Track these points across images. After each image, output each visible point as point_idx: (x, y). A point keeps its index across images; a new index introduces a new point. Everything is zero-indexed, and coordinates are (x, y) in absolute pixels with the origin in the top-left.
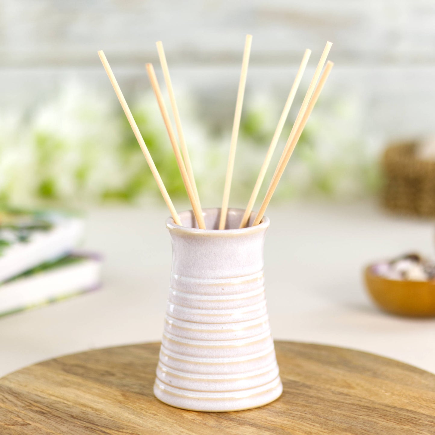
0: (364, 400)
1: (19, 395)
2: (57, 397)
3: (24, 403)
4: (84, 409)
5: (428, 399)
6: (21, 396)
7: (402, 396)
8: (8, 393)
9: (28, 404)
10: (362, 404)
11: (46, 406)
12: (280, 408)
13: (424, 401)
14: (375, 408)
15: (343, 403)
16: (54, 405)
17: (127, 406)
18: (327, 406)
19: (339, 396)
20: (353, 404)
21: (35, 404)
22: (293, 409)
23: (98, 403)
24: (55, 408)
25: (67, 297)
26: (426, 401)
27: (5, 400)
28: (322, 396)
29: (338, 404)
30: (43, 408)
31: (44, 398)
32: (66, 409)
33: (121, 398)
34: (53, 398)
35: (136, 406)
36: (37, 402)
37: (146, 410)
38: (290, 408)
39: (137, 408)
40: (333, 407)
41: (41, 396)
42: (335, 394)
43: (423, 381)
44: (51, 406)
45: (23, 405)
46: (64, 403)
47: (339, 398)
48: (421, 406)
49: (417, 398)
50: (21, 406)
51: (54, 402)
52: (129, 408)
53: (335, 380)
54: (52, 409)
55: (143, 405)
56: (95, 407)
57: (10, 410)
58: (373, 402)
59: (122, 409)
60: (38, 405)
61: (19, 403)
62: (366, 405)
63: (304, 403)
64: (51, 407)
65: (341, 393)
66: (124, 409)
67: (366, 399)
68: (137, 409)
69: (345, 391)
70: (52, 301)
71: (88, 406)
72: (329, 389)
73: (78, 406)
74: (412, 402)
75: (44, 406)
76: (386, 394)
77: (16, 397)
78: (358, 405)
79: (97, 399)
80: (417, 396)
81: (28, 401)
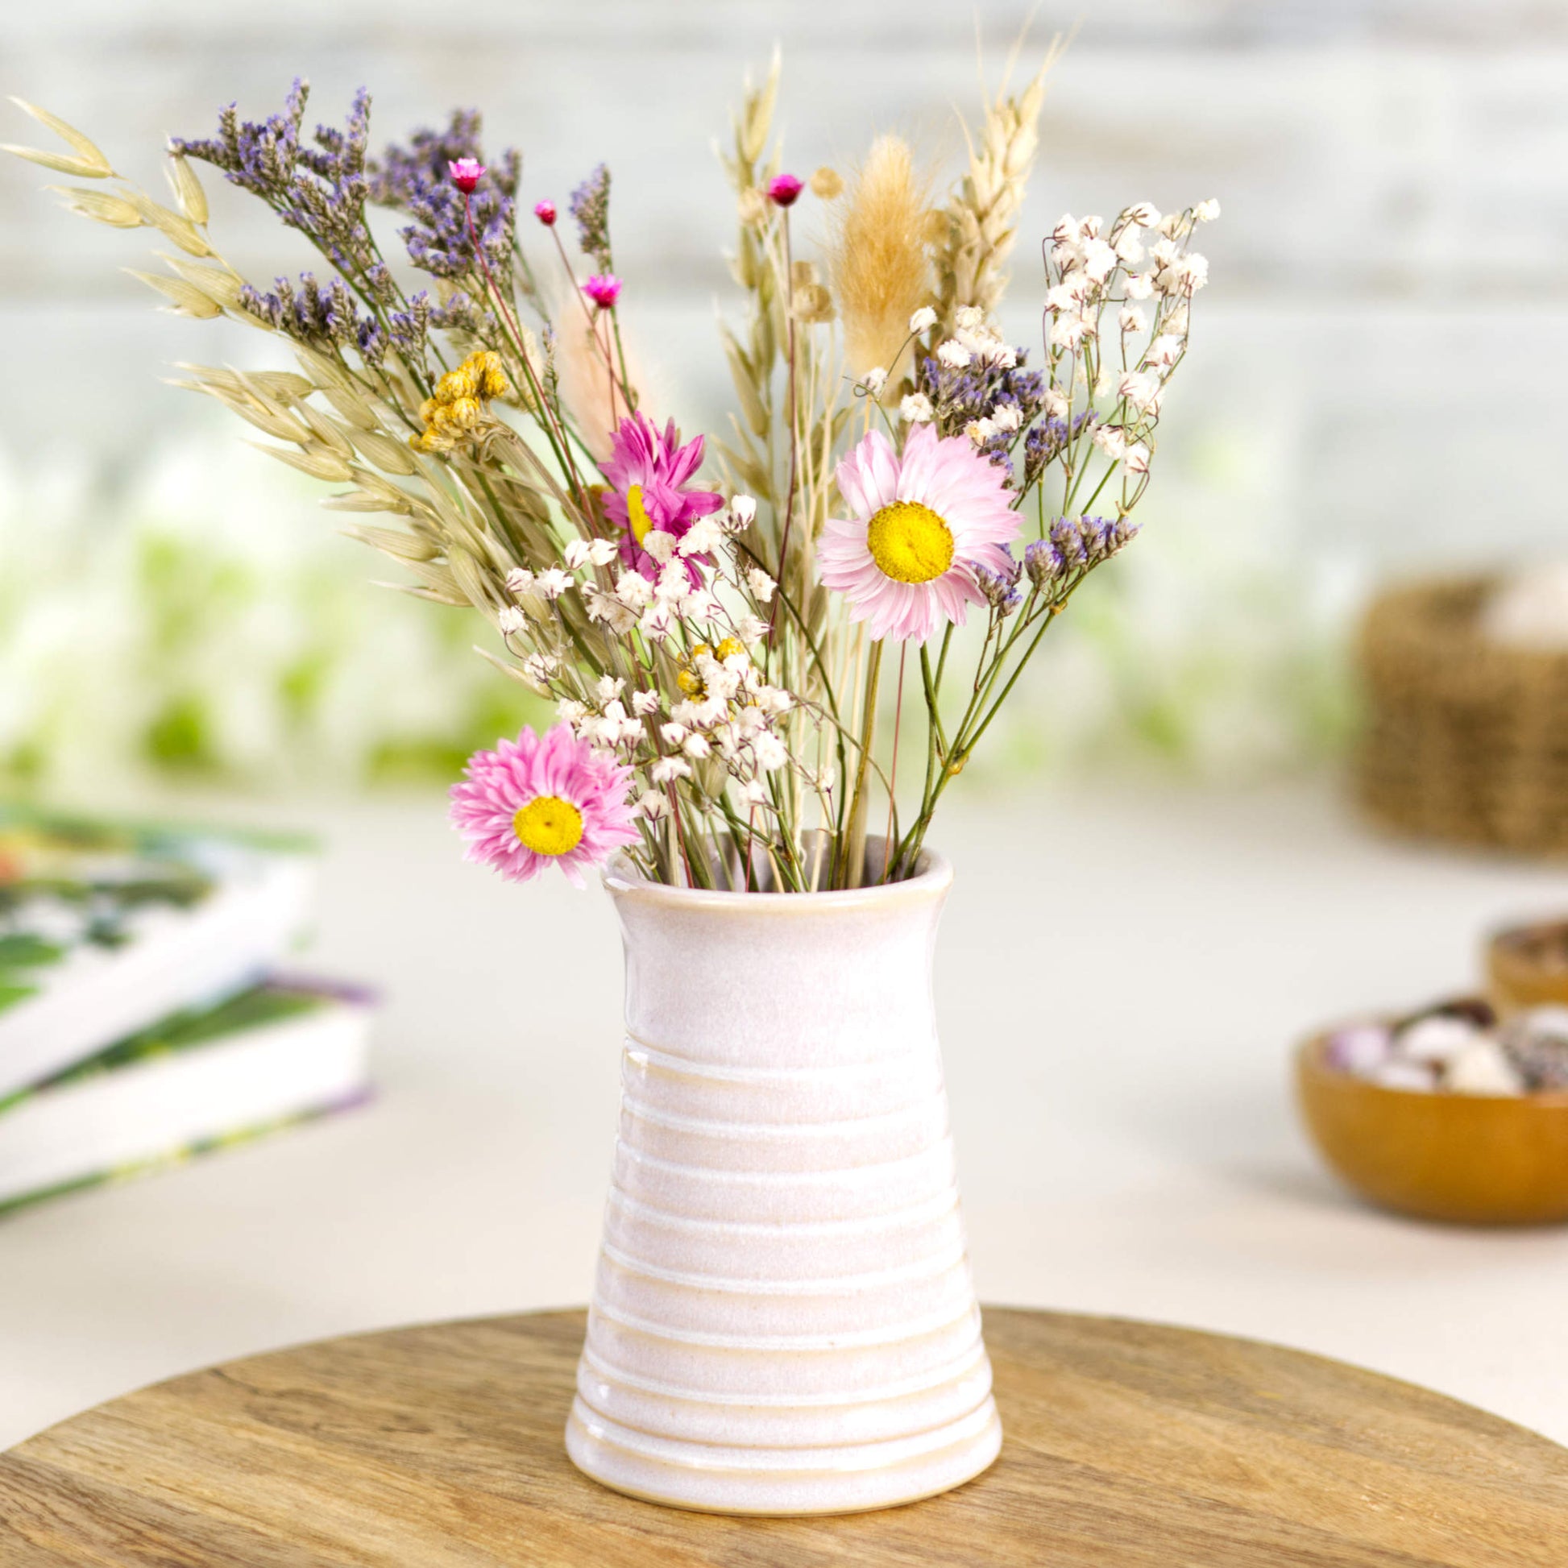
0: (1298, 1530)
1: (96, 1500)
2: (231, 1510)
3: (117, 1532)
4: (324, 1552)
5: (1519, 1526)
6: (103, 1507)
7: (1431, 1517)
8: (60, 1494)
9: (130, 1534)
10: (1289, 1542)
11: (193, 1543)
12: (1005, 1558)
13: (1507, 1534)
14: (1337, 1559)
15: (1225, 1538)
16: (219, 1539)
17: (476, 1544)
18: (1169, 1551)
19: (1211, 1513)
20: (1259, 1545)
21: (154, 1534)
22: (1050, 1558)
23: (373, 1534)
24: (222, 1550)
25: (255, 1134)
26: (1513, 1534)
27: (49, 1518)
28: (1150, 1512)
29: (1209, 1543)
30: (181, 1549)
31: (184, 1513)
32: (261, 1552)
33: (452, 1516)
34: (215, 1512)
35: (504, 1543)
36: (159, 1527)
37: (539, 1559)
38: (1039, 1556)
39: (509, 1551)
40: (1191, 1554)
41: (176, 1504)
42: (1198, 1506)
43: (1505, 1463)
44: (207, 1541)
45: (113, 1538)
46: (254, 1532)
47: (1211, 1522)
48: (1494, 1552)
49: (1483, 1525)
50: (104, 1542)
51: (220, 1528)
52: (481, 1551)
53: (1197, 1456)
54: (213, 1552)
55: (530, 1539)
56: (363, 1547)
57: (67, 1553)
58: (1329, 1538)
59: (456, 1555)
60: (164, 1537)
61: (98, 1531)
62: (1305, 1546)
63: (1087, 1538)
64: (208, 1545)
65: (1217, 1505)
66: (464, 1554)
67: (1304, 1526)
68: (509, 1556)
69: (1233, 1494)
70: (203, 1149)
71: (338, 1545)
72: (1176, 1489)
73: (302, 1543)
74: (1464, 1538)
75: (185, 1540)
76: (1374, 1507)
77: (88, 1507)
78: (1277, 1546)
79: (366, 1515)
80: (1483, 1516)
81: (129, 1524)
